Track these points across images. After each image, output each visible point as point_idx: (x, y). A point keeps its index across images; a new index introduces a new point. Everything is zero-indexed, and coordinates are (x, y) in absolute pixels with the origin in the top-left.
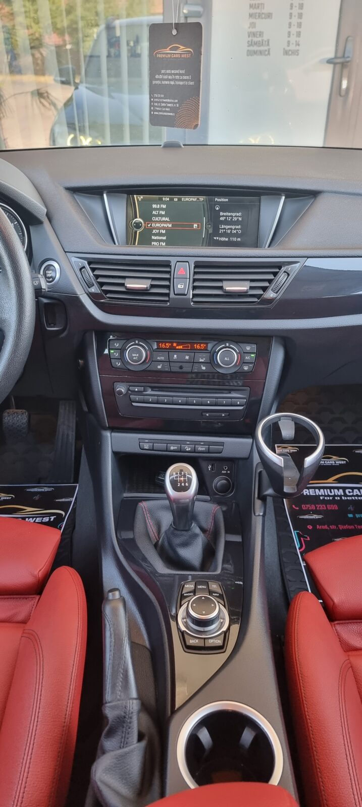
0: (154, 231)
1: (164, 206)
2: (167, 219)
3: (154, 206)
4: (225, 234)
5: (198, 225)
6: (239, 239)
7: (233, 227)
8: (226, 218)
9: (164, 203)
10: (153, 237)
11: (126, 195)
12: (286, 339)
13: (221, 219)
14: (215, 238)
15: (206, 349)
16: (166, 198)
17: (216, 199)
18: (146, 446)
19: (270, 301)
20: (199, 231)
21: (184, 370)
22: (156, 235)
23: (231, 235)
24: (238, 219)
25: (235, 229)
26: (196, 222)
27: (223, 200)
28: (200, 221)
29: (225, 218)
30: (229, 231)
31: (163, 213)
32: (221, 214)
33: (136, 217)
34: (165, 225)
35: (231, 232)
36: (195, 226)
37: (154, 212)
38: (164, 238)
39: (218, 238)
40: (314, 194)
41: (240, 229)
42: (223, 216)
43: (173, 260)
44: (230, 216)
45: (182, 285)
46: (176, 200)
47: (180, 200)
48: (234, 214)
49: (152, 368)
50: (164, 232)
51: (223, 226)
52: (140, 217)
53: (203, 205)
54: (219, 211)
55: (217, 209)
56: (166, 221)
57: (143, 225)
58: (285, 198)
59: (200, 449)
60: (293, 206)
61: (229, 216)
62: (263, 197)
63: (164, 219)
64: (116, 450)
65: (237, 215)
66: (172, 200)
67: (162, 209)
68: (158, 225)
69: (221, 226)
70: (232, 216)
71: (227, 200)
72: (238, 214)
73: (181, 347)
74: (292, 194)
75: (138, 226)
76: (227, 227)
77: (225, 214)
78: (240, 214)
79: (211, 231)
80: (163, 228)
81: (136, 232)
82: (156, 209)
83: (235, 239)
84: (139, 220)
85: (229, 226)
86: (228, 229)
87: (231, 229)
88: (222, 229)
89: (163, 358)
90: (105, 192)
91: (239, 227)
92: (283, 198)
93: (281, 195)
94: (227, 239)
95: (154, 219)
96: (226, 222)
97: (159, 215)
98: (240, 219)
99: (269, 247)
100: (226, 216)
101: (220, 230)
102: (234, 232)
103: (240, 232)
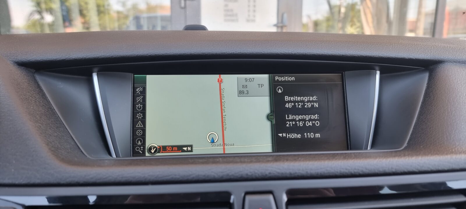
4: (295, 129)
6: (318, 135)
7: (307, 117)
8: (295, 105)
11: (132, 75)
13: (287, 106)
14: (280, 135)
17: (277, 78)
23: (304, 129)
24: (313, 106)
25: (310, 120)
27: (287, 78)
29: (293, 104)
30: (301, 124)
32: (287, 98)
35: (304, 124)
39: (284, 135)
40: (426, 66)
41: (317, 120)
42: (291, 102)
44: (301, 102)
48: (306, 99)
51: (290, 116)
55: (280, 91)
58: (381, 74)
61: (298, 102)
62: (347, 73)
69: (288, 117)
70: (303, 101)
71: (293, 79)
72: (311, 99)
76: (298, 118)
77: (292, 99)
78: (315, 98)
83: (311, 135)
85: (300, 117)
86: (299, 120)
87: (305, 120)
88: (290, 121)
91: (316, 117)
92: (378, 73)
93: (374, 69)
94: (299, 136)
96: (295, 111)
98: (316, 105)
99: (373, 146)
100: (295, 102)
101: (287, 123)
102: (310, 124)
103: (318, 124)
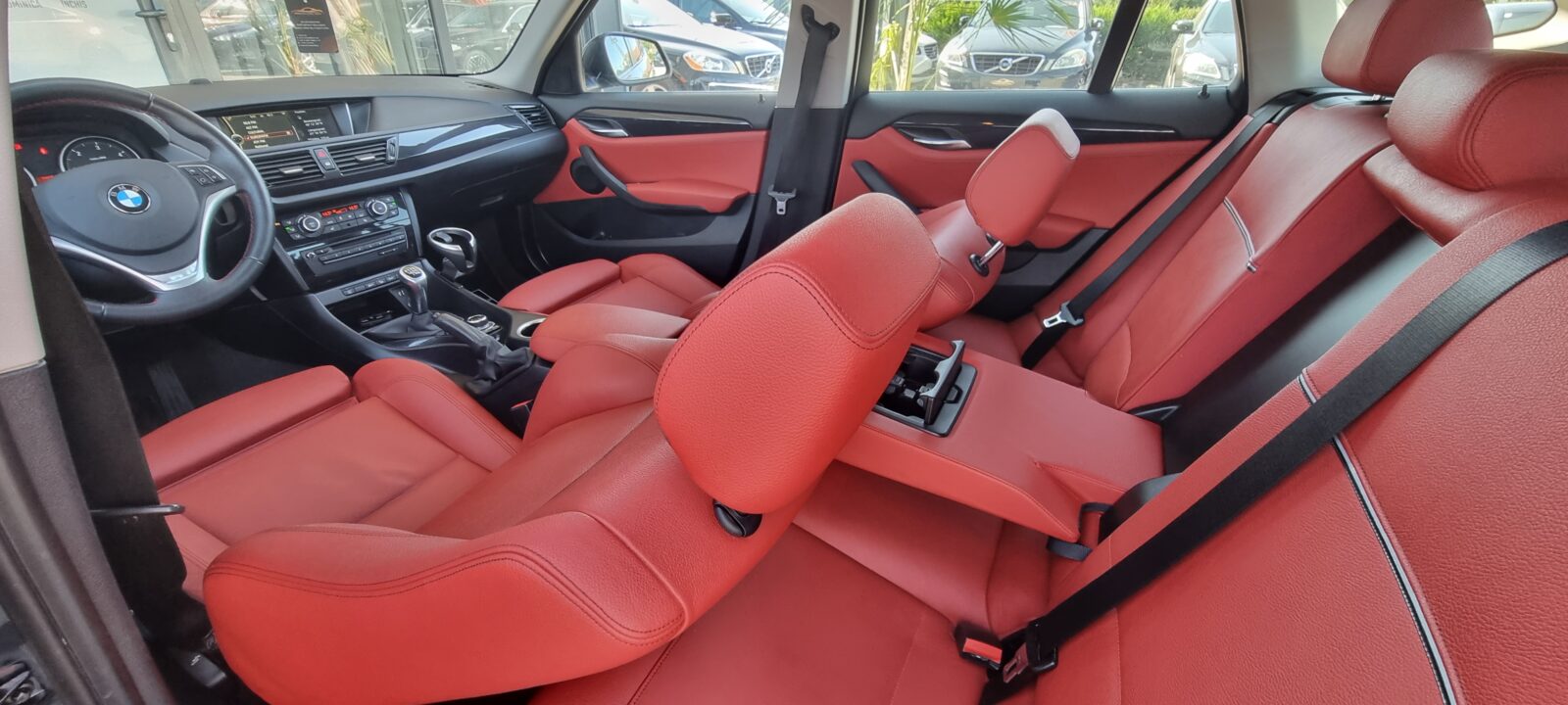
0: (255, 142)
1: (254, 122)
2: (261, 131)
3: (245, 123)
9: (253, 119)
12: (409, 186)
13: (307, 125)
15: (359, 207)
16: (253, 116)
18: (350, 292)
19: (392, 163)
21: (352, 226)
23: (320, 135)
24: (320, 124)
25: (322, 131)
27: (301, 111)
29: (309, 124)
31: (256, 127)
32: (305, 122)
33: (232, 134)
34: (262, 136)
36: (288, 133)
37: (247, 128)
40: (369, 100)
41: (325, 130)
42: (307, 123)
43: (311, 149)
44: (313, 122)
45: (328, 163)
46: (262, 116)
47: (265, 115)
48: (315, 121)
49: (327, 231)
50: (264, 141)
51: (310, 130)
53: (287, 117)
54: (303, 120)
55: (300, 118)
56: (262, 133)
58: (349, 104)
59: (390, 279)
60: (359, 110)
61: (311, 123)
62: (330, 106)
63: (258, 132)
64: (327, 304)
65: (318, 121)
67: (253, 125)
68: (256, 137)
71: (304, 111)
73: (340, 212)
74: (354, 102)
76: (314, 130)
77: (308, 121)
78: (320, 120)
79: (303, 135)
80: (262, 139)
82: (247, 125)
84: (237, 135)
86: (316, 131)
87: (318, 131)
88: (311, 132)
89: (332, 222)
92: (347, 104)
93: (344, 103)
95: (250, 133)
97: (253, 130)
98: (322, 123)
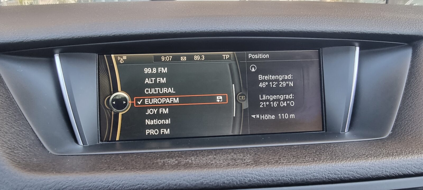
0: (149, 112)
1: (165, 70)
2: (171, 90)
3: (147, 70)
4: (269, 109)
5: (224, 98)
6: (292, 116)
7: (282, 97)
8: (269, 85)
9: (164, 64)
10: (148, 122)
11: (96, 56)
13: (260, 85)
14: (254, 116)
16: (167, 57)
17: (250, 55)
20: (226, 108)
22: (152, 117)
23: (278, 109)
24: (287, 85)
25: (284, 100)
26: (219, 93)
27: (261, 56)
28: (225, 90)
29: (267, 83)
30: (275, 104)
31: (163, 81)
32: (261, 77)
33: (116, 90)
34: (168, 101)
35: (279, 105)
36: (219, 98)
37: (147, 81)
38: (168, 122)
39: (258, 116)
41: (292, 100)
42: (265, 81)
44: (276, 80)
46: (183, 59)
47: (190, 59)
48: (280, 78)
50: (166, 111)
51: (264, 96)
52: (123, 90)
53: (230, 65)
54: (257, 73)
55: (253, 70)
56: (170, 94)
57: (129, 101)
58: (360, 50)
61: (272, 81)
62: (325, 49)
63: (165, 90)
65: (285, 79)
66: (176, 59)
67: (161, 75)
68: (155, 101)
69: (262, 98)
70: (277, 80)
71: (268, 56)
72: (286, 77)
75: (120, 103)
76: (272, 98)
77: (266, 77)
78: (290, 77)
79: (245, 105)
80: (165, 106)
81: (116, 115)
82: (150, 76)
83: (286, 116)
84: (121, 94)
85: (275, 97)
86: (274, 101)
87: (279, 100)
88: (263, 101)
90: (57, 51)
91: (291, 96)
92: (358, 49)
93: (352, 45)
94: (273, 117)
95: (147, 91)
96: (269, 91)
97: (156, 85)
98: (291, 84)
99: (350, 128)
100: (269, 81)
101: (261, 103)
102: (284, 105)
103: (292, 104)
